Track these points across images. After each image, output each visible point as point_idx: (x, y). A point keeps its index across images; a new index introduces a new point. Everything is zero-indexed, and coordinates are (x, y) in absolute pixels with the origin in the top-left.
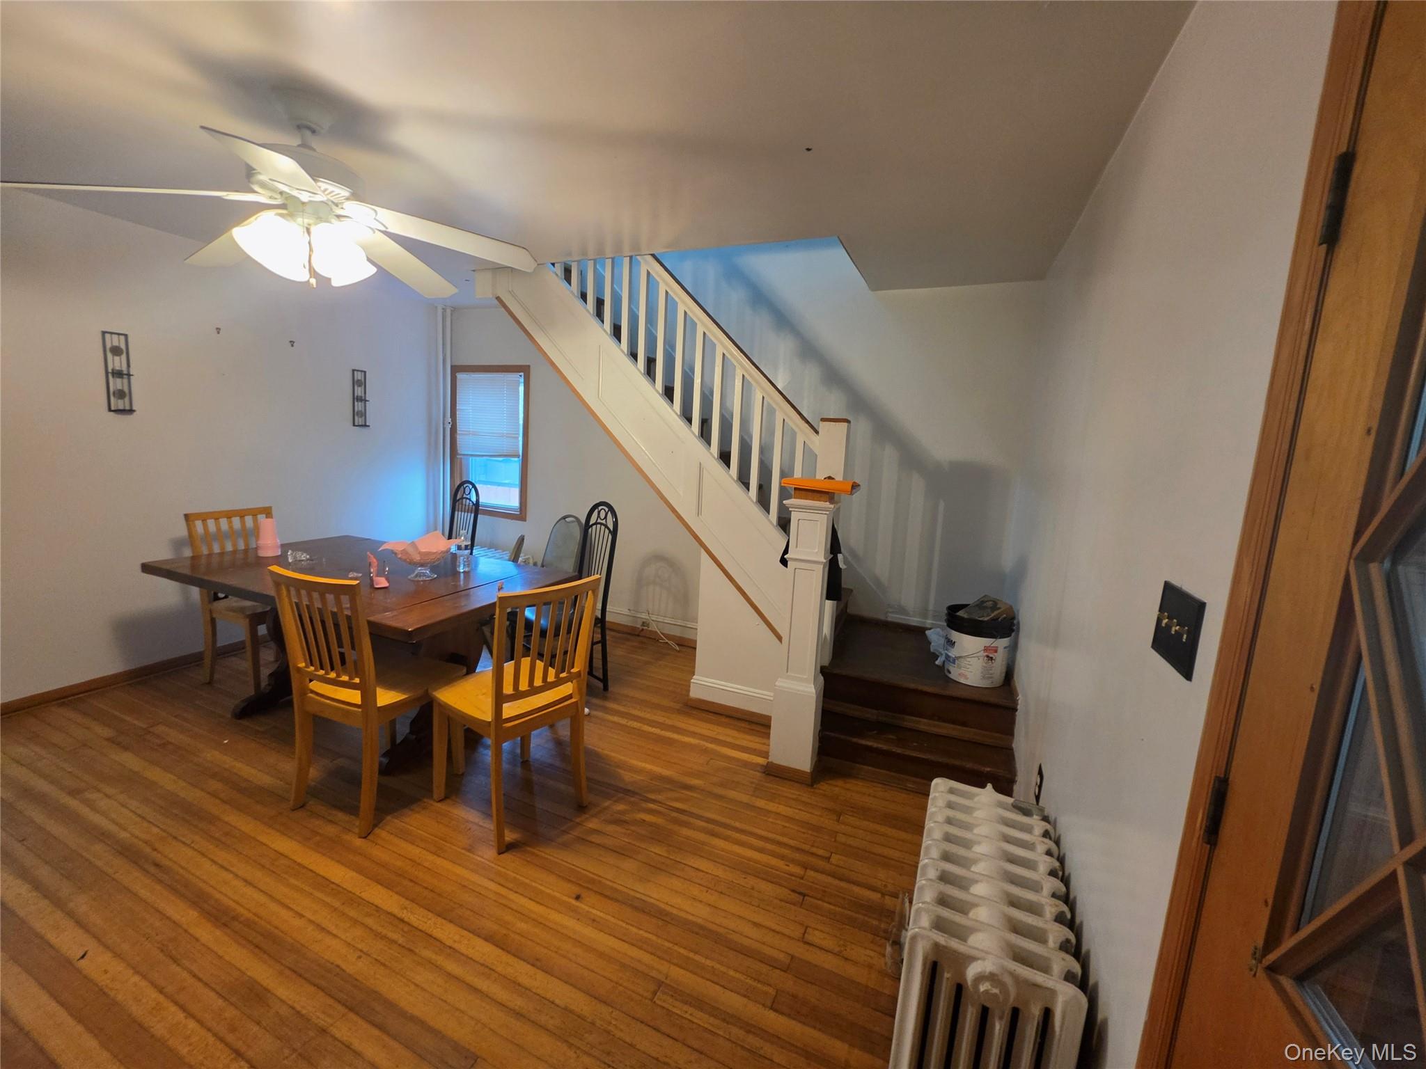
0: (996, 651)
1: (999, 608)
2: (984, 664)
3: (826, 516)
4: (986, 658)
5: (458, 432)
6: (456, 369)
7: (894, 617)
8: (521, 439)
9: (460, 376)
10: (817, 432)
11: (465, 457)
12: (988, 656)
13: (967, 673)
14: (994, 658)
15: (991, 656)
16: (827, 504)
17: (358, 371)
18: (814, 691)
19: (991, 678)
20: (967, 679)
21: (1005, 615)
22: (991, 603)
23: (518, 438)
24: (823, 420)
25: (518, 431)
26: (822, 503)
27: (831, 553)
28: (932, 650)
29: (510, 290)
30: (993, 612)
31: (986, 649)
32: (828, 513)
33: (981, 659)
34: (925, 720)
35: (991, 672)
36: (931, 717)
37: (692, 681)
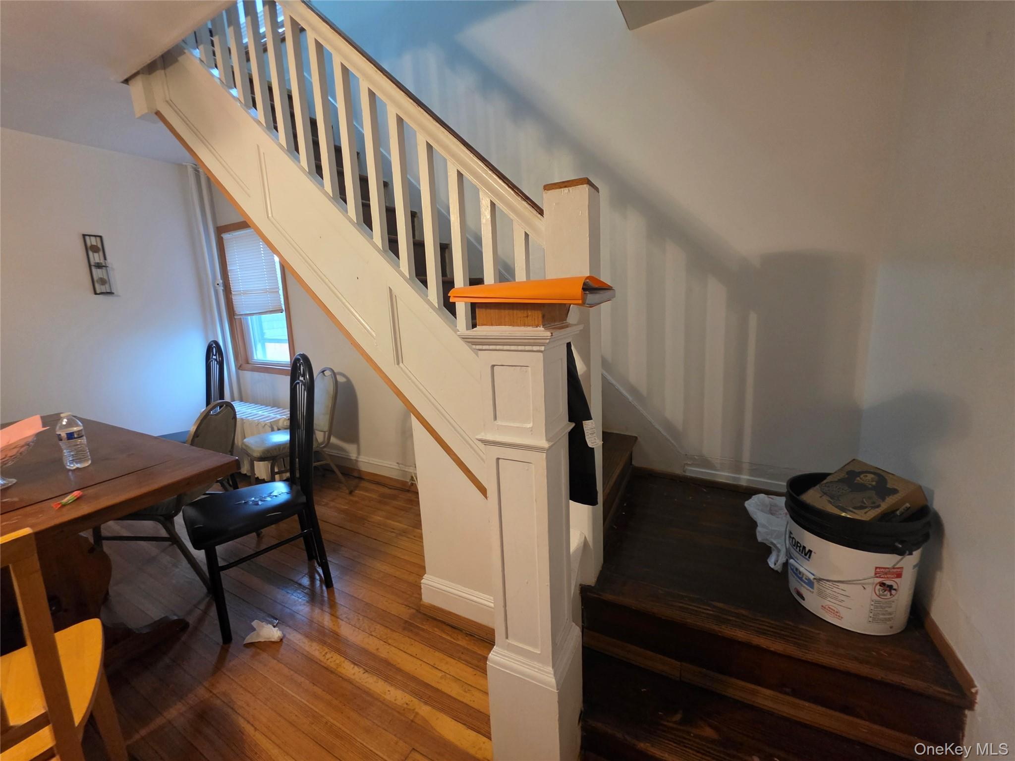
0: (899, 575)
1: (894, 491)
2: (875, 597)
3: (541, 355)
4: (878, 587)
5: (233, 293)
6: (221, 231)
7: (695, 471)
8: (281, 292)
9: (226, 236)
10: (541, 212)
11: (244, 317)
12: (882, 584)
13: (841, 609)
14: (895, 587)
15: (888, 583)
16: (541, 332)
17: (90, 236)
18: (552, 680)
19: (889, 620)
20: (841, 618)
21: (908, 505)
22: (870, 476)
23: (278, 292)
24: (548, 187)
25: (278, 285)
26: (530, 328)
27: (570, 420)
28: (760, 539)
29: (168, 99)
30: (883, 499)
31: (879, 571)
32: (542, 348)
33: (869, 589)
34: (768, 692)
35: (889, 610)
36: (779, 687)
37: (422, 581)
